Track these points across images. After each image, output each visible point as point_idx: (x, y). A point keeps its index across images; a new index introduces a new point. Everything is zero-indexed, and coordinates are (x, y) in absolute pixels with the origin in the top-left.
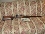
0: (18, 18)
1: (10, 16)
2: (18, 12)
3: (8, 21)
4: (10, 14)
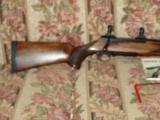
0: (114, 54)
1: (64, 40)
2: (120, 12)
3: (51, 75)
4: (60, 27)
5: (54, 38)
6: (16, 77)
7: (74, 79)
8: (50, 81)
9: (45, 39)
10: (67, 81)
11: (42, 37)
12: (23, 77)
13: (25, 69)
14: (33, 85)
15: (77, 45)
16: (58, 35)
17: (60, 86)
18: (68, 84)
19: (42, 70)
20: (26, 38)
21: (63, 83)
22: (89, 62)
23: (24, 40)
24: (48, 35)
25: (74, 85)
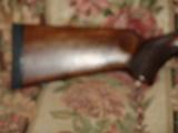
5: (99, 20)
6: (19, 98)
7: (140, 105)
8: (90, 108)
9: (82, 20)
10: (127, 110)
11: (75, 17)
12: (35, 98)
13: (39, 83)
14: (55, 115)
15: (147, 35)
16: (108, 13)
17: (112, 118)
18: (128, 117)
19: (75, 85)
20: (43, 17)
21: (117, 113)
22: (173, 70)
23: (36, 21)
24: (88, 13)
25: (141, 117)
